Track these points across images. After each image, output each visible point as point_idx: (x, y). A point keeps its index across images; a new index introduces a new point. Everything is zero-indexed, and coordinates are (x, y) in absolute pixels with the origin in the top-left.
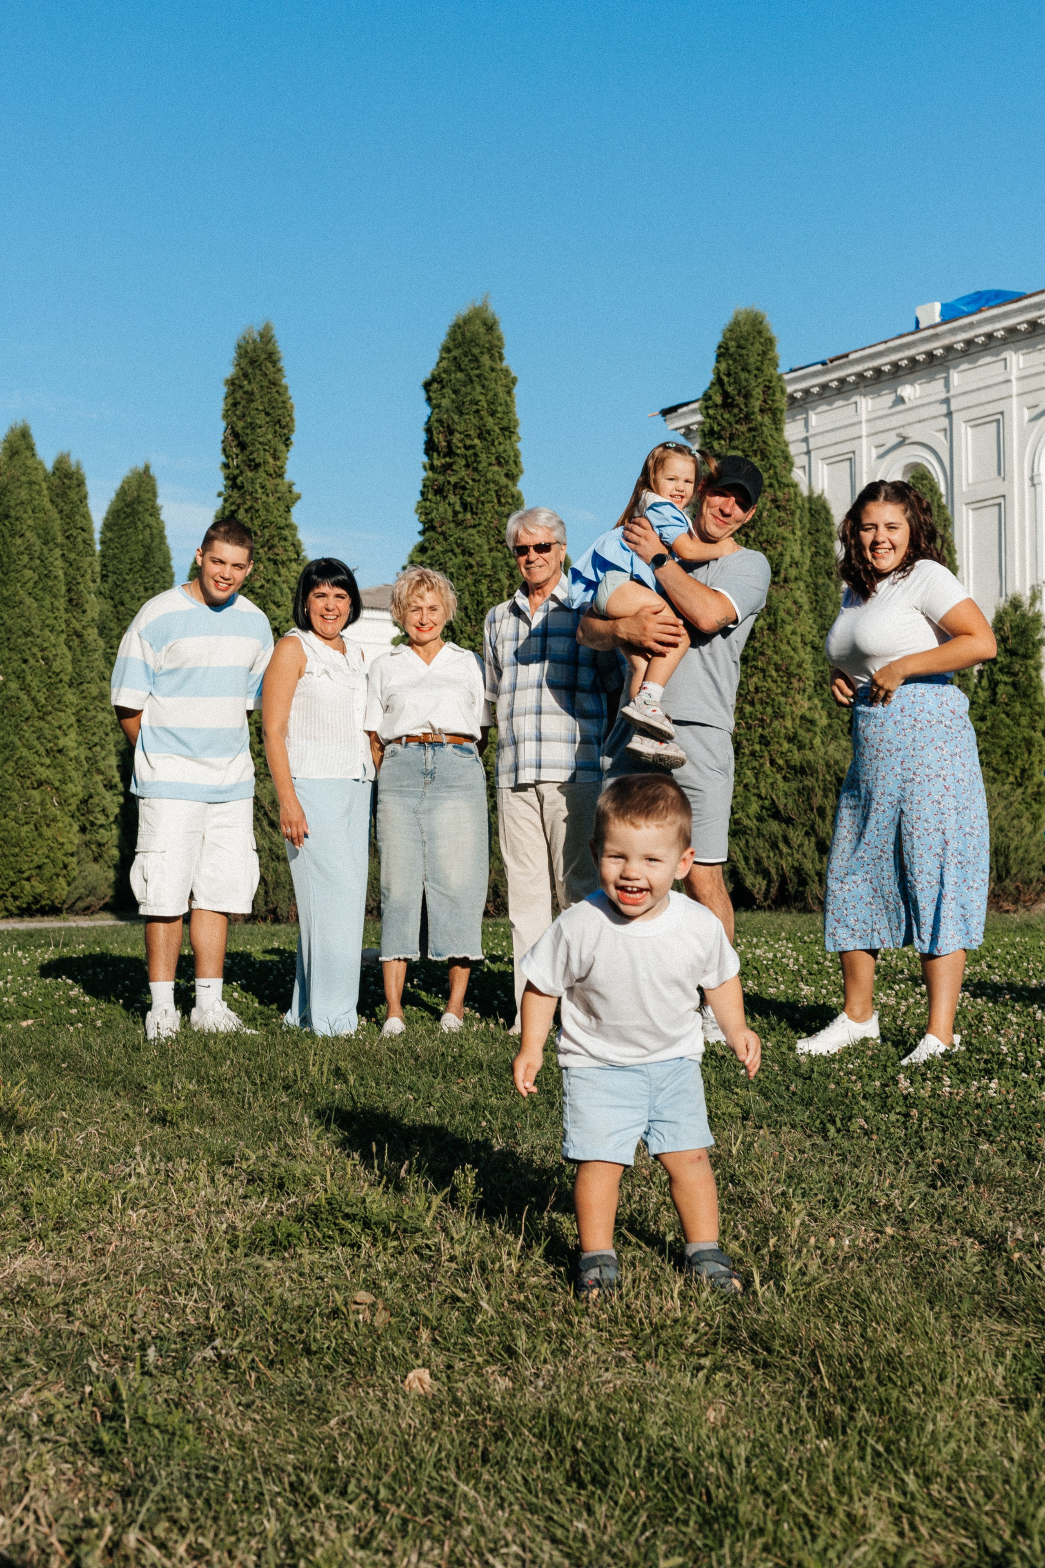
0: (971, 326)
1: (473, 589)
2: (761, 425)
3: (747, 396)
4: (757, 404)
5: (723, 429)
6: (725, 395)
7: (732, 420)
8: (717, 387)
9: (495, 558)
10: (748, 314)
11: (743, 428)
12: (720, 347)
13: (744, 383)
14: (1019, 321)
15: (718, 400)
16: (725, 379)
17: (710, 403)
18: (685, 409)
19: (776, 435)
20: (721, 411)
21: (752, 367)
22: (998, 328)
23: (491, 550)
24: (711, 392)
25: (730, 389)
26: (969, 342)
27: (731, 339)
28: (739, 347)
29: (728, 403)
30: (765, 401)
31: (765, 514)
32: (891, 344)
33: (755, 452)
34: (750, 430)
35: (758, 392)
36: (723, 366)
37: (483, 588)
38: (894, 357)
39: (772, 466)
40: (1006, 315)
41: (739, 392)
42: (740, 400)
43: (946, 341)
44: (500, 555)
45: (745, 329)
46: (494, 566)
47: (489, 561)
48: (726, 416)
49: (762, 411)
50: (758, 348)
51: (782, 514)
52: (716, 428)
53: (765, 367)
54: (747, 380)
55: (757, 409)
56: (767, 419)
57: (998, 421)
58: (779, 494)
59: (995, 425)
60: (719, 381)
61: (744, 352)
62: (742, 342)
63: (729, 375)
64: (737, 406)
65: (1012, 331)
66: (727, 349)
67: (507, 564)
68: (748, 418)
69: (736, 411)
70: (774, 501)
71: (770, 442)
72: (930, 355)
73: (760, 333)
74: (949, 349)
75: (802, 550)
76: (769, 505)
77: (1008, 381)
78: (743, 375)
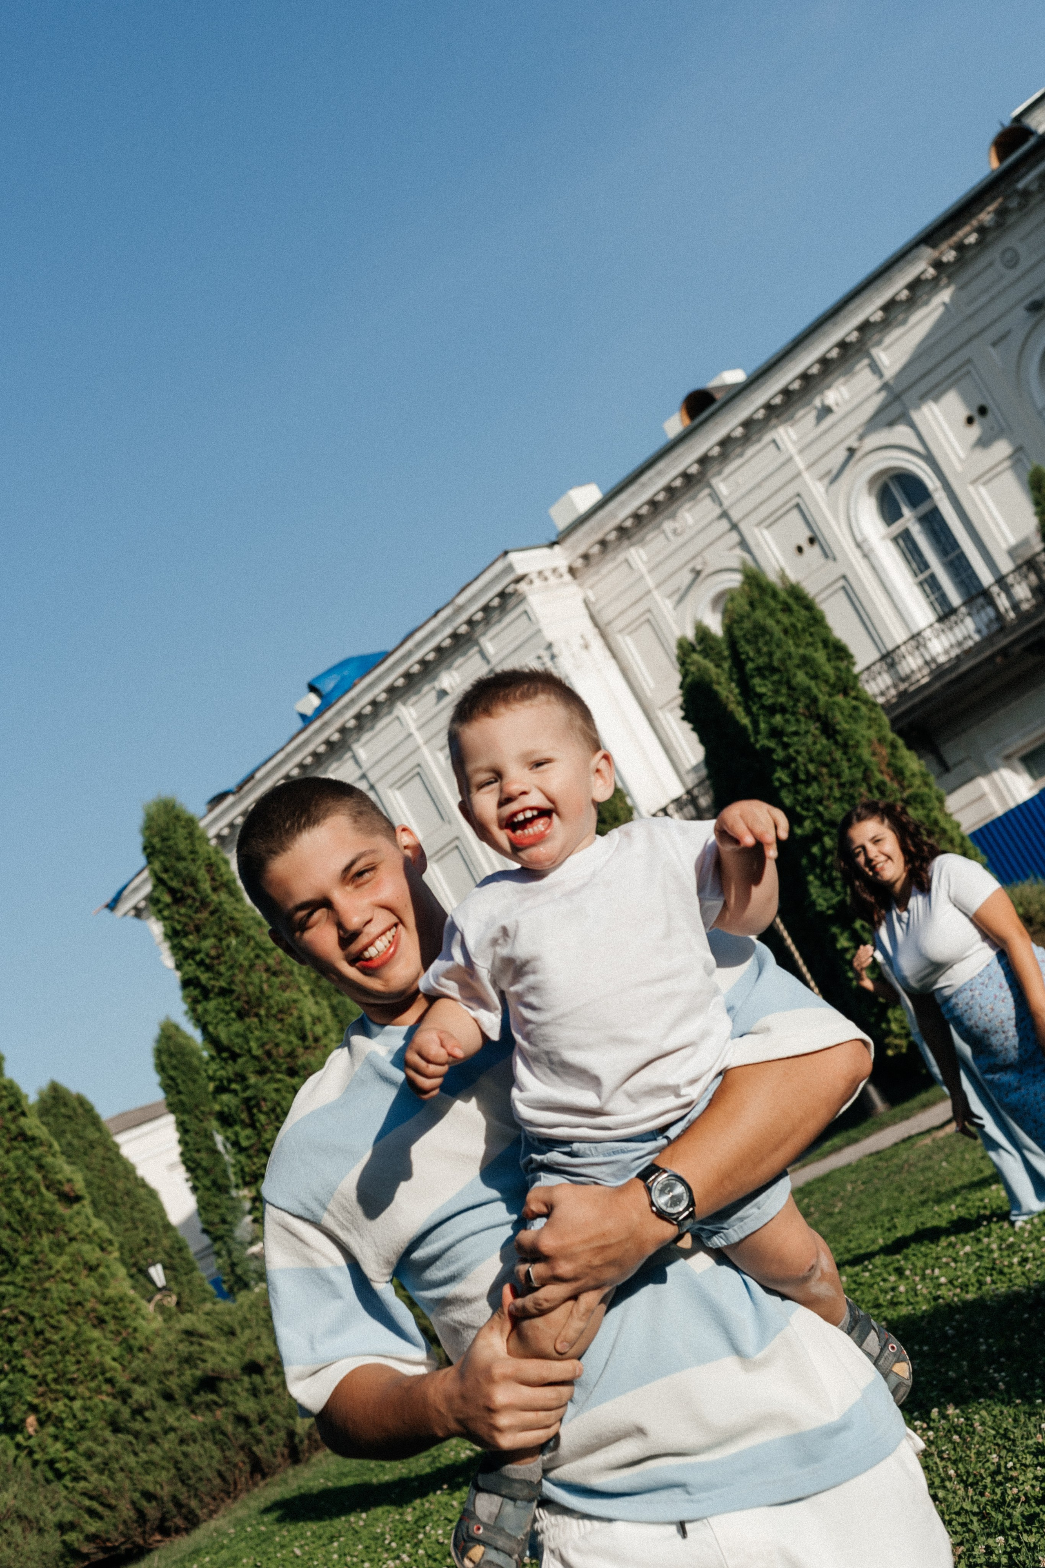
0: (353, 701)
1: (7, 1200)
2: (220, 904)
3: (194, 882)
4: (206, 886)
5: (185, 925)
6: (172, 891)
7: (190, 912)
8: (161, 888)
9: (16, 1159)
10: (157, 804)
11: (204, 915)
12: (145, 848)
13: (185, 873)
15: (167, 898)
16: (165, 876)
17: (161, 906)
19: (239, 907)
20: (175, 908)
21: (185, 853)
22: (379, 693)
23: (7, 1152)
24: (156, 894)
25: (174, 884)
26: (359, 717)
27: (152, 836)
28: (164, 840)
29: (178, 898)
30: (213, 879)
31: (265, 987)
32: (289, 748)
33: (227, 932)
34: (212, 913)
35: (202, 874)
36: (157, 866)
37: (17, 1193)
38: (297, 759)
39: (250, 938)
40: (380, 679)
41: (185, 883)
42: (189, 890)
43: (338, 724)
44: (19, 1153)
45: (161, 821)
46: (18, 1167)
47: (11, 1165)
48: (183, 910)
49: (215, 890)
50: (182, 832)
51: (282, 978)
52: (179, 927)
53: (198, 848)
54: (186, 868)
55: (209, 891)
56: (223, 896)
57: (418, 774)
58: (270, 961)
59: (417, 779)
60: (159, 881)
61: (171, 843)
62: (165, 834)
63: (166, 870)
64: (189, 896)
65: (392, 690)
66: (153, 847)
67: (31, 1158)
68: (204, 903)
69: (189, 902)
70: (268, 969)
71: (237, 915)
72: (328, 743)
73: (177, 818)
74: (343, 730)
75: (317, 1003)
76: (265, 976)
77: (410, 735)
78: (180, 865)
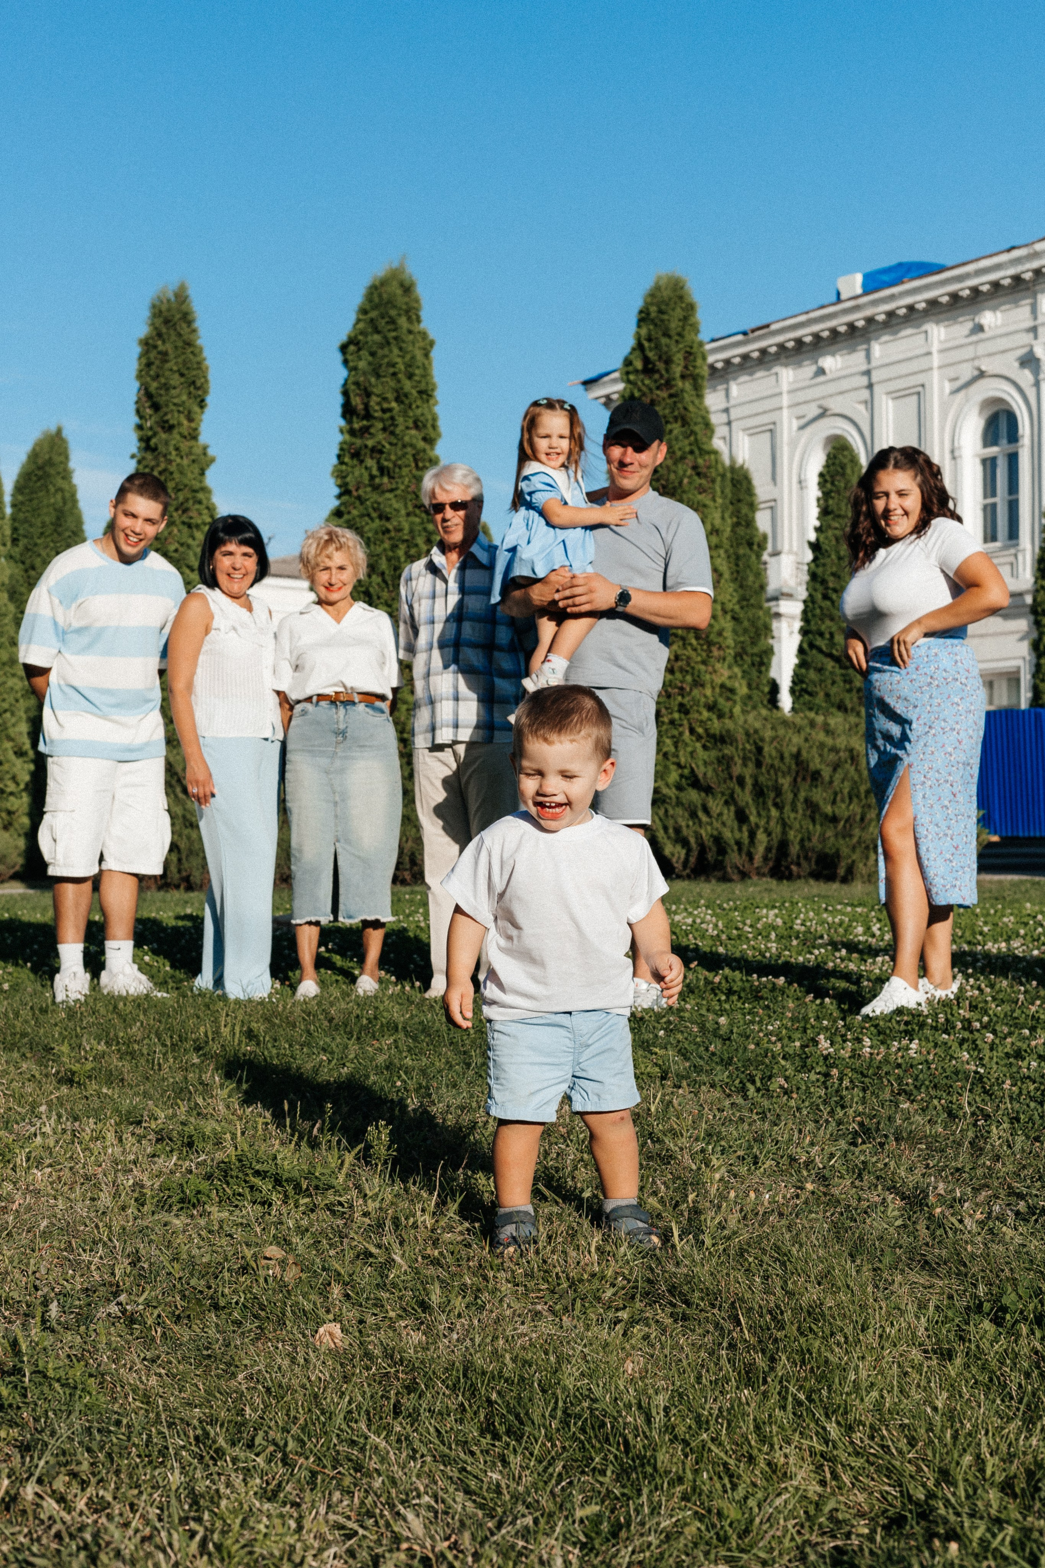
0: (892, 297)
1: (390, 554)
2: (682, 391)
3: (668, 362)
4: (677, 370)
5: (644, 394)
6: (646, 360)
7: (653, 386)
8: (638, 353)
9: (412, 523)
10: (670, 279)
11: (664, 394)
12: (641, 312)
13: (665, 349)
14: (941, 293)
15: (639, 365)
16: (646, 344)
17: (630, 368)
18: (606, 379)
19: (697, 402)
20: (641, 376)
21: (673, 333)
22: (920, 300)
23: (408, 515)
24: (632, 357)
25: (651, 354)
26: (891, 314)
27: (652, 304)
28: (661, 312)
29: (649, 369)
30: (686, 367)
31: (686, 481)
32: (813, 315)
33: (676, 419)
34: (671, 396)
35: (679, 358)
36: (644, 332)
37: (401, 553)
38: (815, 328)
39: (693, 432)
40: (927, 287)
41: (660, 358)
42: (660, 366)
43: (868, 312)
44: (417, 520)
45: (666, 294)
46: (411, 531)
47: (406, 527)
48: (647, 382)
49: (683, 377)
50: (679, 313)
51: (703, 481)
52: (637, 394)
53: (686, 333)
54: (667, 346)
55: (678, 375)
56: (688, 386)
57: (919, 393)
58: (700, 461)
59: (915, 397)
60: (640, 347)
61: (665, 317)
62: (663, 307)
63: (649, 340)
64: (658, 371)
65: (933, 303)
66: (648, 314)
67: (425, 529)
68: (668, 384)
69: (657, 376)
70: (695, 468)
71: (691, 408)
72: (851, 326)
73: (681, 298)
74: (870, 320)
75: (723, 518)
76: (689, 472)
77: (929, 354)
78: (664, 341)
